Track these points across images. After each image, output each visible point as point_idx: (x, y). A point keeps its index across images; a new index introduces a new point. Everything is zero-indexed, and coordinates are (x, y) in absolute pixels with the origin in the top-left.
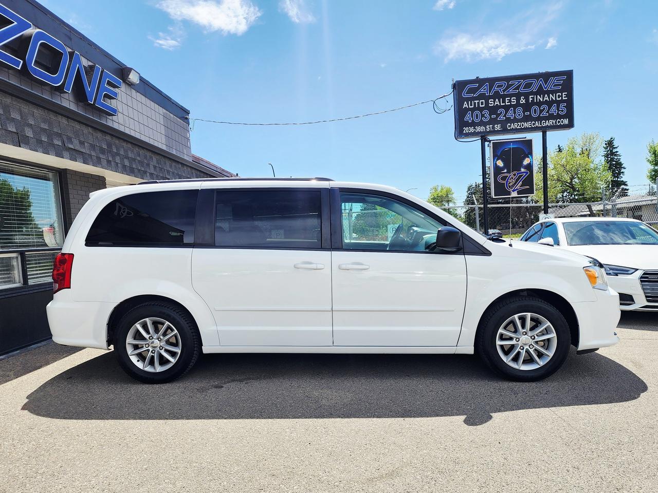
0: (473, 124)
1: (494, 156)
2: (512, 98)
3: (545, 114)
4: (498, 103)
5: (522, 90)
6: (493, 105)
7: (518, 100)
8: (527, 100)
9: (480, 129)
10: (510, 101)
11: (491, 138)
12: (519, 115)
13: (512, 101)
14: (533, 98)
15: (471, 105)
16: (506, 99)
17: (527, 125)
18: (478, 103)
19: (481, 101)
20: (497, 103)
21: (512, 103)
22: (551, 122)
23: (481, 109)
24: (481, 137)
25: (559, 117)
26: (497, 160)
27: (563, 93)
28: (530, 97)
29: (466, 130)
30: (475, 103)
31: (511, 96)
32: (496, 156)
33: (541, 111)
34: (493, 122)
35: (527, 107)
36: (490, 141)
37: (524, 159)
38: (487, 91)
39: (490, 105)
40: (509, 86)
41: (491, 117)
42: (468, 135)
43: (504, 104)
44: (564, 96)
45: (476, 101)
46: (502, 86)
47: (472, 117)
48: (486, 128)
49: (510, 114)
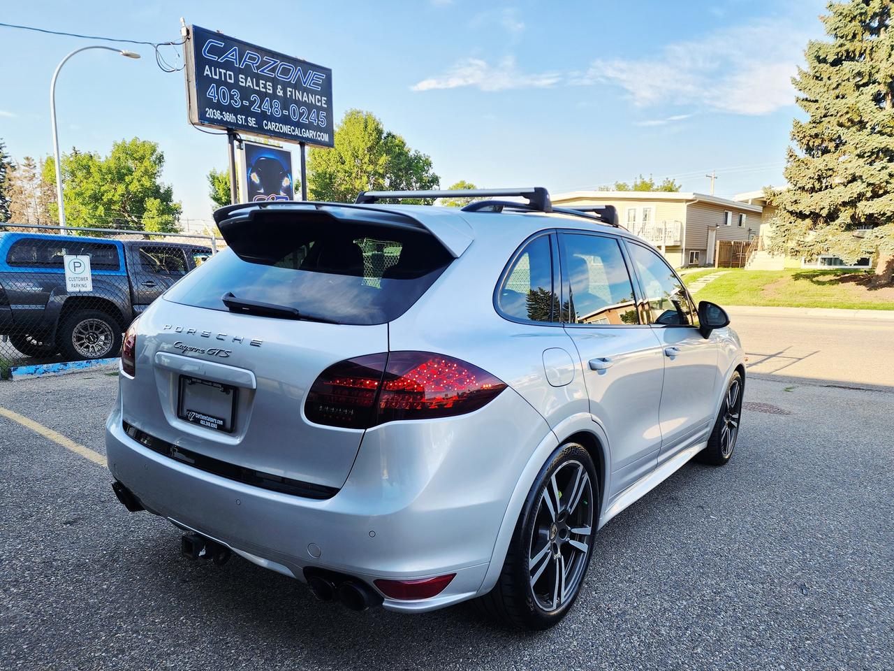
0: (219, 107)
1: (248, 165)
2: (268, 83)
3: (304, 120)
4: (251, 84)
5: (278, 74)
6: (244, 85)
7: (275, 89)
8: (285, 93)
9: (229, 117)
10: (265, 87)
11: (243, 136)
12: (276, 111)
13: (268, 87)
14: (291, 92)
15: (216, 75)
16: (261, 81)
17: (286, 129)
18: (225, 74)
19: (228, 72)
20: (249, 84)
21: (268, 91)
22: (309, 134)
23: (230, 86)
24: (228, 130)
25: (318, 129)
26: (252, 172)
27: (323, 98)
28: (289, 89)
29: (210, 113)
30: (220, 73)
31: (267, 79)
32: (251, 166)
33: (301, 115)
34: (246, 111)
35: (286, 103)
36: (240, 141)
37: (283, 179)
38: (236, 59)
39: (241, 84)
40: (264, 63)
41: (242, 103)
42: (213, 122)
43: (258, 88)
44: (324, 102)
45: (223, 71)
46: (254, 59)
47: (218, 94)
48: (236, 118)
49: (266, 105)
